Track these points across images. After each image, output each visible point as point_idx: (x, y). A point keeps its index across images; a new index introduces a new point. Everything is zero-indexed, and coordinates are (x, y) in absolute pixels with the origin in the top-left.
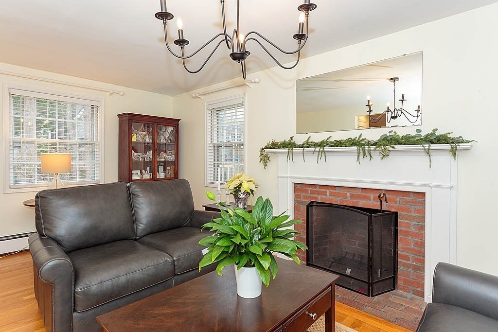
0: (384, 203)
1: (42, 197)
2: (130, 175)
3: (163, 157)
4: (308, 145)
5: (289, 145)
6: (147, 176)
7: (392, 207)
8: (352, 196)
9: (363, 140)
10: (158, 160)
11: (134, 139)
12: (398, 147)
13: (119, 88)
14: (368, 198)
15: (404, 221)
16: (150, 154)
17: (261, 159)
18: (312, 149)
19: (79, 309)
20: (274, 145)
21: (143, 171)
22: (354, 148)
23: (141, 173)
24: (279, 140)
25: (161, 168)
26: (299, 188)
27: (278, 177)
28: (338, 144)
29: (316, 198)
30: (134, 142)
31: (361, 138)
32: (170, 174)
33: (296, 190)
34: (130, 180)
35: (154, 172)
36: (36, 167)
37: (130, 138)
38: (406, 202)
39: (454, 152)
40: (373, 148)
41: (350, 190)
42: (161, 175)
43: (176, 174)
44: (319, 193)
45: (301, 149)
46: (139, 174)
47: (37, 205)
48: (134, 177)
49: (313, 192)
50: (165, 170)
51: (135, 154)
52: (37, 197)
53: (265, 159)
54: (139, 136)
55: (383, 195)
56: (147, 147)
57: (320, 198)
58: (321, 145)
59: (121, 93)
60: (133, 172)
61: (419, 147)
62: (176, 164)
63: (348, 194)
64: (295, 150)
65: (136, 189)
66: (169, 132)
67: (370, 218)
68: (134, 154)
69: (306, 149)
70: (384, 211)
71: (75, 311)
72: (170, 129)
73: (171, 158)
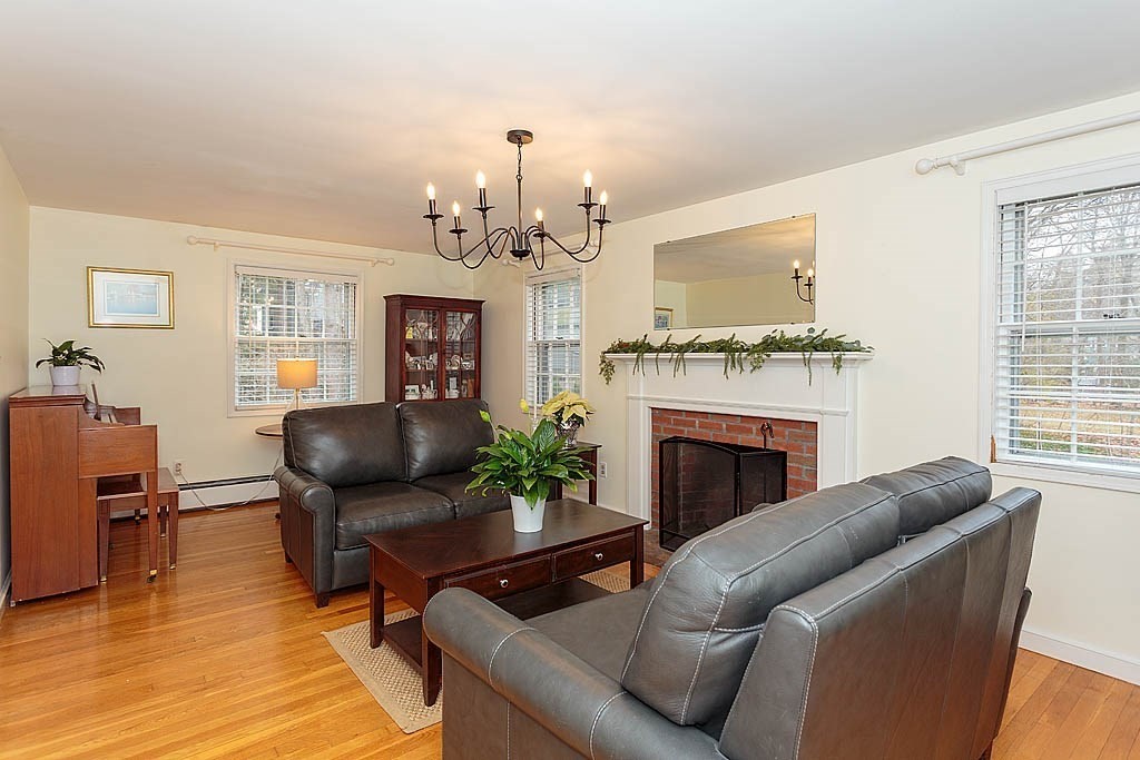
0: (769, 438)
1: (292, 420)
2: (403, 392)
3: (456, 363)
4: (666, 348)
5: (641, 348)
6: (429, 394)
7: (780, 444)
8: (729, 428)
9: (737, 343)
10: (448, 368)
11: (409, 336)
12: (774, 355)
13: (388, 253)
14: (750, 431)
15: (794, 465)
16: (434, 358)
17: (602, 370)
18: (669, 355)
19: (341, 546)
20: (622, 347)
21: (424, 387)
22: (722, 355)
23: (421, 390)
24: (630, 339)
25: (453, 381)
26: (659, 415)
27: (628, 398)
28: (704, 348)
29: (682, 432)
30: (409, 340)
31: (734, 340)
32: (468, 392)
33: (654, 418)
34: (402, 399)
35: (441, 388)
36: (268, 378)
37: (404, 333)
38: (796, 436)
39: (838, 363)
40: (744, 354)
41: (726, 418)
42: (453, 394)
43: (477, 391)
44: (685, 424)
45: (654, 355)
46: (417, 391)
47: (286, 434)
48: (410, 397)
49: (677, 422)
50: (459, 385)
51: (411, 359)
52: (285, 419)
53: (608, 369)
54: (418, 330)
55: (767, 426)
56: (431, 346)
57: (686, 432)
58: (682, 349)
59: (390, 262)
60: (407, 387)
61: (799, 355)
62: (477, 374)
63: (724, 426)
64: (646, 355)
65: (408, 413)
66: (466, 321)
67: (737, 459)
68: (409, 359)
69: (662, 355)
70: (768, 450)
71: (336, 548)
72: (468, 317)
73: (469, 365)
